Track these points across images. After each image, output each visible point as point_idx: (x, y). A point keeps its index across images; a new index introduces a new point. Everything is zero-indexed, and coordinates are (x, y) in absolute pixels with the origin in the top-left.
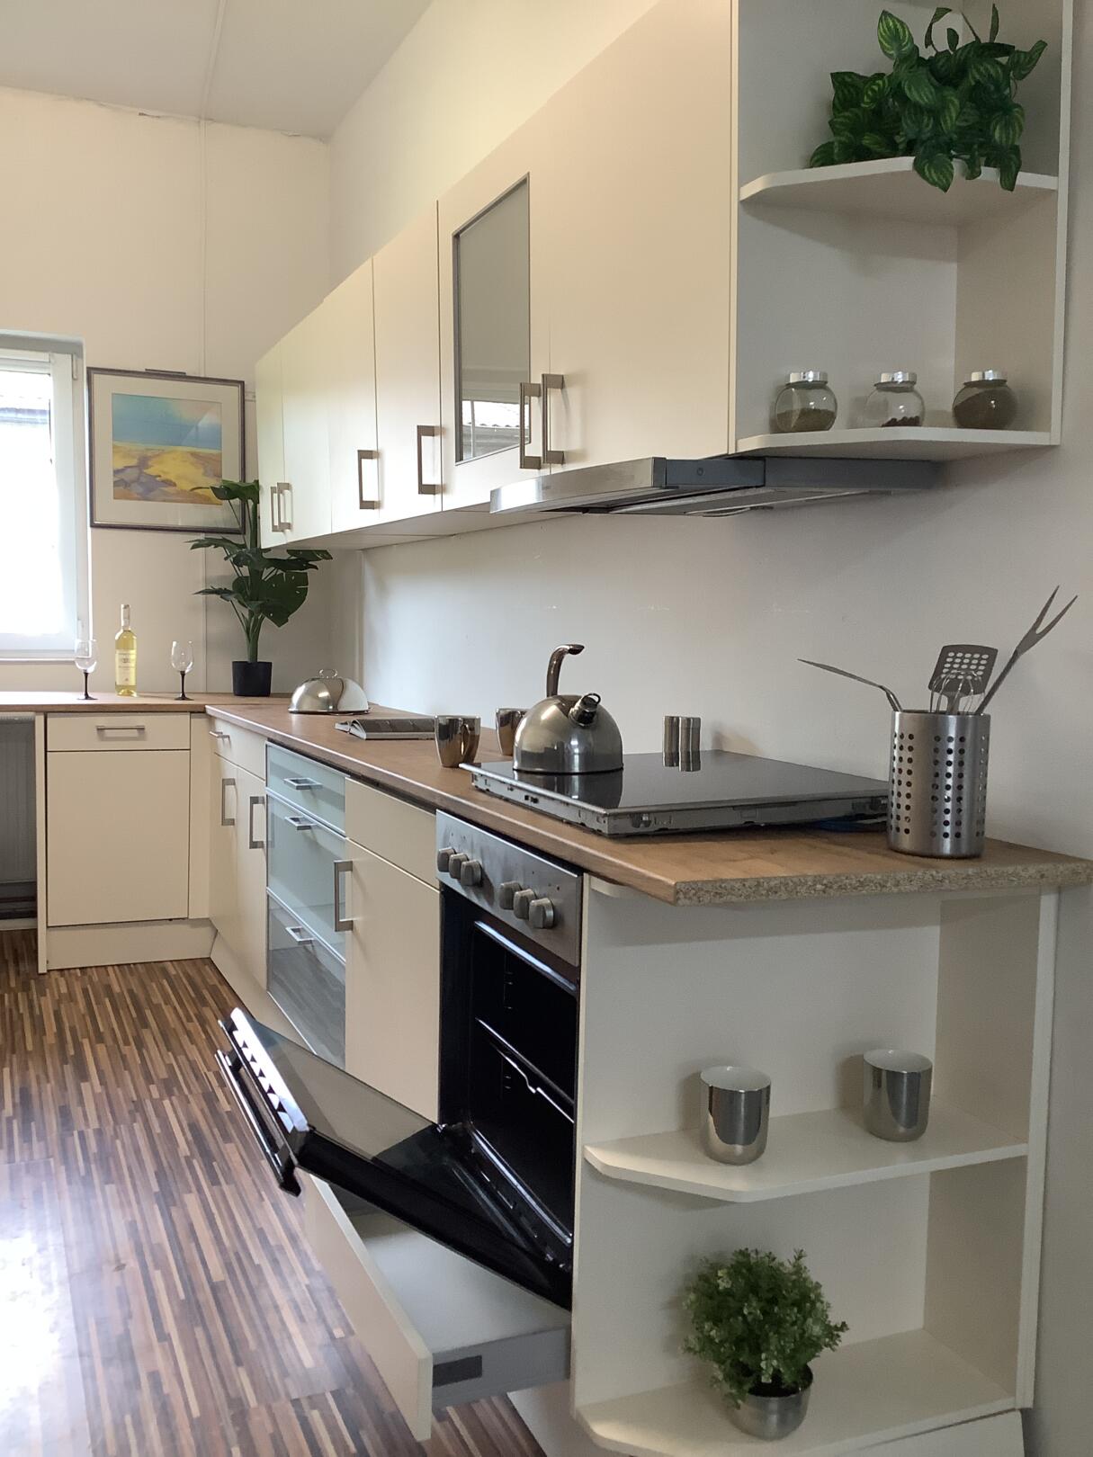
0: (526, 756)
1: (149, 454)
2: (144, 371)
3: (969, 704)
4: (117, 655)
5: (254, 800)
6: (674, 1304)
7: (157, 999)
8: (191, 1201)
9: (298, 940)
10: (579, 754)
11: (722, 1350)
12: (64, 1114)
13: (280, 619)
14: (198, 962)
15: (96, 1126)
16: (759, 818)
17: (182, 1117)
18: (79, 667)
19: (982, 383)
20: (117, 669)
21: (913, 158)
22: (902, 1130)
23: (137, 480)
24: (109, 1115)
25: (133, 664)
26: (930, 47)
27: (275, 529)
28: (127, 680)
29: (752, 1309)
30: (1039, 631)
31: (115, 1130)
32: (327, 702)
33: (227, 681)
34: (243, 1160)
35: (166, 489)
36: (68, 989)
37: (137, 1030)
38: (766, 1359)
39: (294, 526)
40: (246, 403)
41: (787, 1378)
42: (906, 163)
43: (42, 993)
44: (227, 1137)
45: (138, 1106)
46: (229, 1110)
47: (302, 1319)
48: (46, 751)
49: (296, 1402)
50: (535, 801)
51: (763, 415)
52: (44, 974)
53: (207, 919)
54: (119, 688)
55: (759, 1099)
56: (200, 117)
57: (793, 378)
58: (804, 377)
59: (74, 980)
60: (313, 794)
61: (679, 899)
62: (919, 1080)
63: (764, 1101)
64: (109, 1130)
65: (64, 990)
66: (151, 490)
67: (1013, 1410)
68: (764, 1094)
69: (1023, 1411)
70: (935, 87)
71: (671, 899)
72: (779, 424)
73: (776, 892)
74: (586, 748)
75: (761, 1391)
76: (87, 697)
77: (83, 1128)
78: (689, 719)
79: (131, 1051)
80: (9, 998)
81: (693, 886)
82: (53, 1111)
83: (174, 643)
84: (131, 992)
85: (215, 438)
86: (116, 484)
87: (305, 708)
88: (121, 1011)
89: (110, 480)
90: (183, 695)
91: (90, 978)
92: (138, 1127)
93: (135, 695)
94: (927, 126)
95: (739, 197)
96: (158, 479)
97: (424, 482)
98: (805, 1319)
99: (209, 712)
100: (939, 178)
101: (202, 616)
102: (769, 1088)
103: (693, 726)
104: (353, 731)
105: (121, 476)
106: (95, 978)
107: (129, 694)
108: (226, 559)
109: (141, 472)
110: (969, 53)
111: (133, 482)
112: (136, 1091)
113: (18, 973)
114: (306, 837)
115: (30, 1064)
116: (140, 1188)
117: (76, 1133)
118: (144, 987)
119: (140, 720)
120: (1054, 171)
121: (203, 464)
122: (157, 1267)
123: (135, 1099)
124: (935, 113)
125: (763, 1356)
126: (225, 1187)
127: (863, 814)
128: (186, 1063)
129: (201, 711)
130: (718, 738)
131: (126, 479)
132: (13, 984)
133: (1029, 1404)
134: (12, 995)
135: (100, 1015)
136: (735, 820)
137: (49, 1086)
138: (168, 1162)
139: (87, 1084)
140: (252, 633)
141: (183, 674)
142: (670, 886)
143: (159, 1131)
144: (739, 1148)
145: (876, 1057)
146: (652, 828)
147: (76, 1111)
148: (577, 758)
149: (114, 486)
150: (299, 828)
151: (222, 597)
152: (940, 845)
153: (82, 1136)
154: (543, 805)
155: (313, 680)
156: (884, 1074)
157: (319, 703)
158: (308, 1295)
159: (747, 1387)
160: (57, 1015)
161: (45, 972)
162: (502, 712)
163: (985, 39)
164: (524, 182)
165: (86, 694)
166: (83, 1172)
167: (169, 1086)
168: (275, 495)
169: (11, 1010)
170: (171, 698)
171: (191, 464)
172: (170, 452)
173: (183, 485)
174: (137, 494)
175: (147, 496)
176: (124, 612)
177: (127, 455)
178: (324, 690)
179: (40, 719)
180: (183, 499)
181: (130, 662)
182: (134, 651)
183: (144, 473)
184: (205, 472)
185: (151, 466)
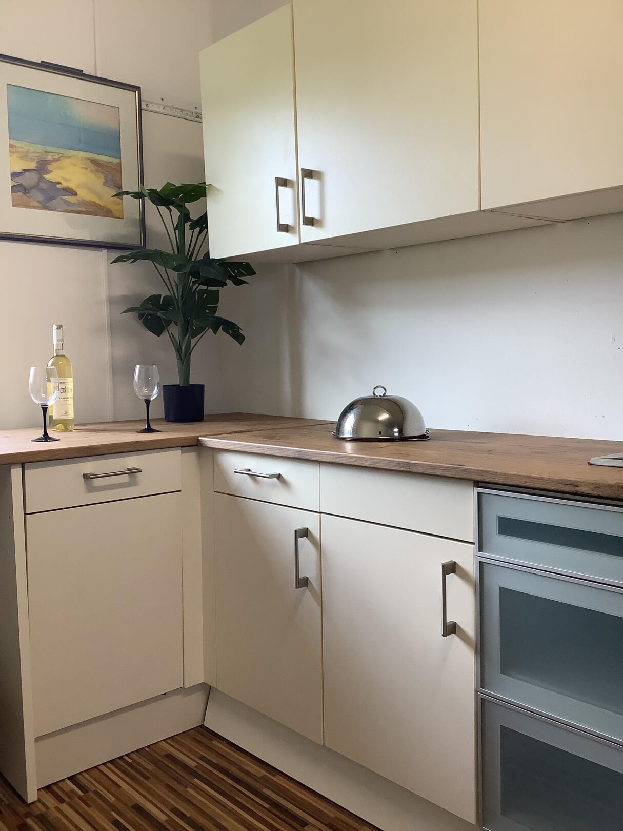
1: (49, 158)
2: (40, 62)
18: (35, 400)
23: (36, 186)
25: (70, 394)
27: (281, 229)
28: (66, 413)
35: (64, 197)
48: (25, 514)
52: (34, 803)
53: (203, 683)
54: (54, 423)
66: (51, 198)
76: (48, 437)
83: (137, 366)
86: (14, 189)
89: (9, 183)
90: (149, 426)
96: (58, 186)
99: (207, 445)
105: (19, 180)
107: (66, 429)
109: (41, 179)
111: (31, 188)
119: (131, 461)
121: (102, 173)
129: (195, 445)
131: (24, 183)
141: (148, 402)
149: (12, 191)
165: (46, 434)
171: (91, 171)
172: (70, 157)
173: (83, 194)
174: (38, 202)
175: (47, 205)
176: (57, 333)
177: (25, 156)
178: (384, 412)
179: (16, 473)
180: (84, 210)
181: (68, 392)
182: (71, 380)
183: (44, 178)
184: (106, 181)
185: (51, 171)
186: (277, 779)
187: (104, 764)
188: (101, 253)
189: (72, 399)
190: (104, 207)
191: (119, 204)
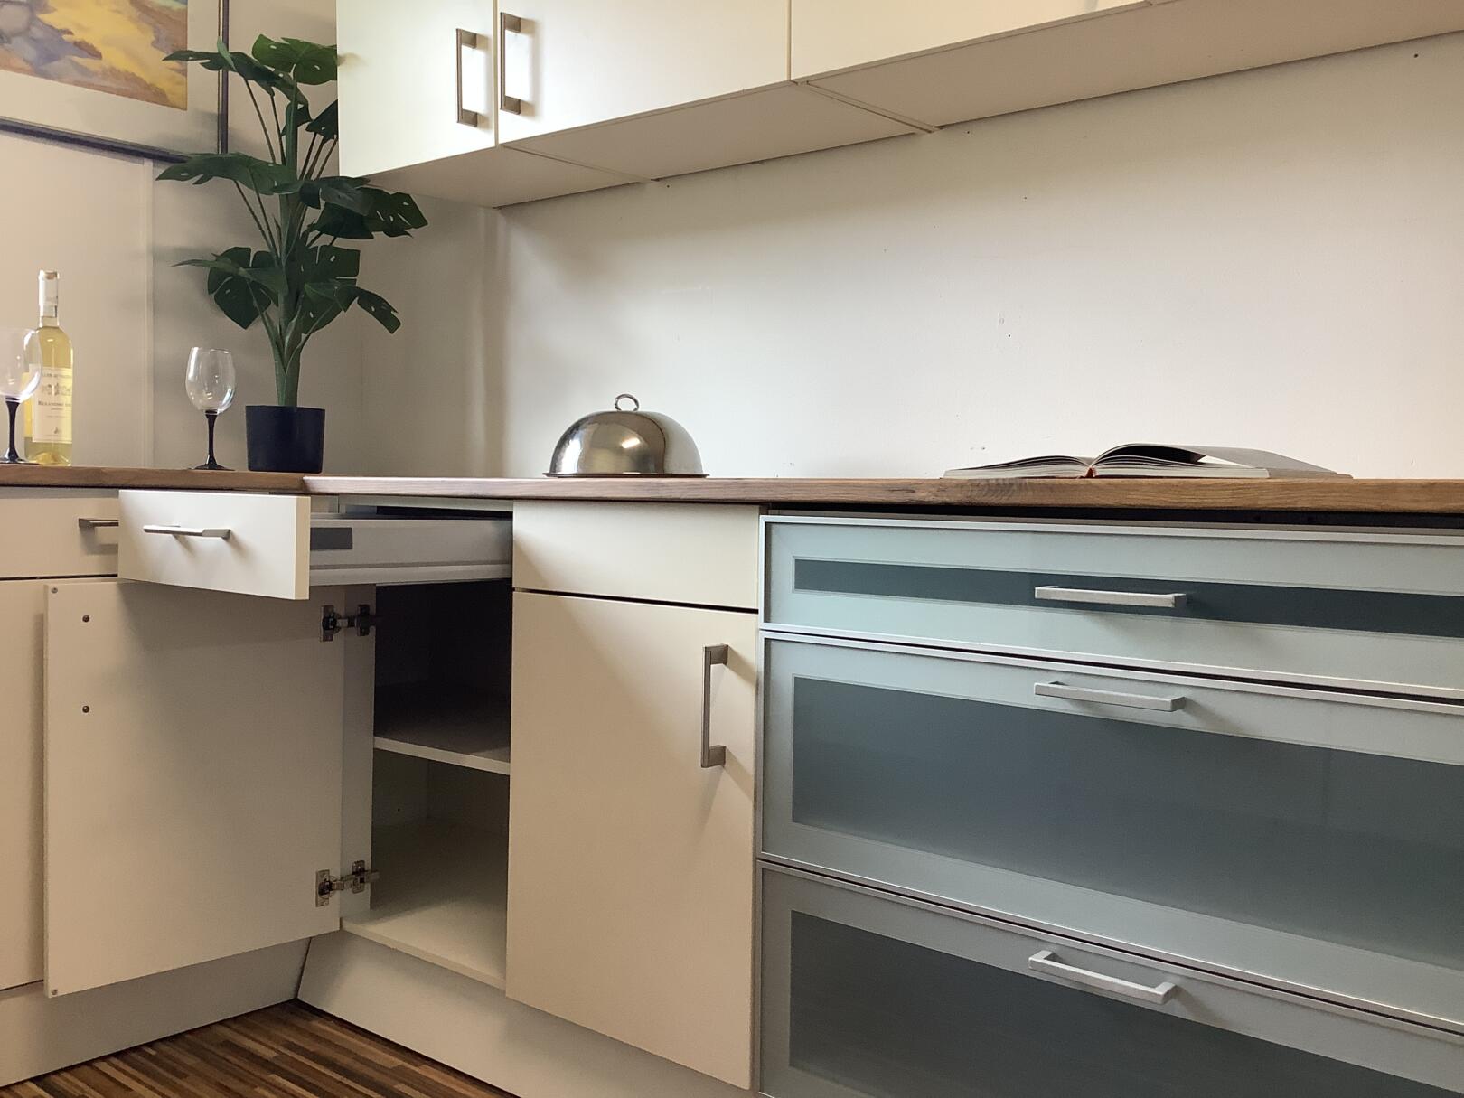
23: (24, 33)
25: (66, 398)
27: (463, 119)
28: (57, 431)
35: (76, 59)
66: (51, 58)
76: (13, 455)
83: (196, 350)
96: (66, 37)
107: (57, 463)
109: (33, 20)
111: (13, 35)
121: (150, 24)
140: (288, 359)
141: (211, 416)
165: (13, 452)
171: (131, 19)
173: (114, 58)
174: (25, 60)
175: (44, 68)
176: (47, 286)
180: (114, 86)
181: (63, 394)
182: (68, 372)
183: (39, 19)
184: (158, 40)
185: (55, 10)
188: (141, 166)
189: (70, 408)
190: (151, 85)
191: (179, 83)
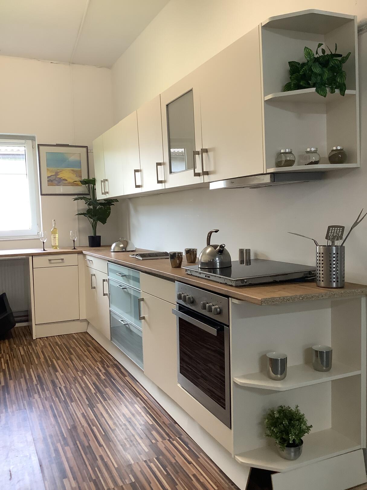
0: (202, 264)
1: (59, 171)
2: (56, 145)
3: (338, 243)
4: (52, 236)
5: (104, 280)
6: (261, 423)
7: (73, 345)
8: (99, 406)
9: (124, 323)
10: (219, 262)
11: (277, 434)
12: (53, 382)
13: (104, 221)
14: (83, 333)
15: (64, 385)
16: (278, 279)
17: (90, 381)
18: (42, 241)
19: (337, 150)
20: (52, 240)
21: (315, 88)
22: (324, 368)
23: (55, 180)
24: (67, 382)
25: (57, 239)
26: (317, 54)
27: (103, 194)
28: (56, 244)
29: (286, 422)
30: (358, 222)
31: (70, 386)
32: (123, 248)
33: (87, 243)
34: (112, 393)
35: (63, 182)
36: (44, 344)
37: (69, 356)
38: (291, 436)
39: (110, 193)
40: (88, 153)
41: (297, 442)
42: (313, 90)
43: (36, 346)
44: (106, 387)
45: (75, 379)
46: (104, 378)
47: (141, 438)
48: (33, 268)
49: (145, 461)
50: (209, 277)
51: (273, 162)
52: (35, 340)
53: (86, 319)
54: (53, 246)
55: (284, 361)
56: (70, 63)
57: (282, 151)
58: (285, 151)
59: (45, 341)
60: (126, 278)
61: (262, 303)
62: (329, 353)
63: (285, 362)
64: (68, 386)
65: (43, 344)
66: (59, 182)
67: (361, 449)
68: (285, 359)
69: (363, 449)
70: (321, 68)
71: (260, 304)
72: (278, 165)
73: (289, 300)
74: (221, 261)
75: (290, 446)
76: (44, 250)
77: (60, 386)
78: (247, 250)
79: (69, 362)
80: (26, 347)
81: (266, 300)
82: (49, 382)
83: (71, 231)
84: (64, 343)
85: (79, 164)
86: (48, 181)
87: (116, 251)
88: (63, 350)
89: (47, 180)
90: (74, 248)
91: (50, 340)
92: (77, 385)
93: (58, 248)
94: (319, 78)
95: (264, 99)
96: (61, 179)
97: (159, 180)
98: (301, 425)
99: (84, 253)
100: (323, 94)
101: (77, 222)
102: (287, 358)
103: (248, 251)
104: (137, 257)
105: (50, 178)
106: (52, 340)
107: (56, 248)
108: (86, 204)
109: (56, 177)
110: (329, 57)
112: (74, 375)
113: (26, 340)
114: (124, 291)
115: (38, 368)
116: (82, 403)
117: (58, 388)
118: (68, 342)
119: (62, 256)
120: (355, 89)
121: (76, 173)
122: (94, 426)
123: (74, 377)
124: (321, 75)
125: (290, 435)
126: (109, 401)
127: (307, 276)
128: (87, 365)
129: (81, 253)
130: (256, 255)
131: (51, 179)
132: (26, 343)
133: (365, 447)
134: (26, 346)
135: (56, 352)
136: (271, 280)
137: (46, 374)
138: (89, 395)
139: (58, 373)
140: (94, 227)
141: (74, 241)
142: (259, 300)
143: (84, 386)
144: (279, 376)
145: (316, 348)
146: (247, 284)
147: (57, 381)
148: (218, 263)
149: (48, 182)
150: (123, 289)
151: (84, 216)
152: (332, 285)
153: (60, 388)
154: (211, 278)
155: (118, 241)
156: (318, 352)
157: (120, 249)
158: (142, 431)
159: (285, 445)
160: (42, 352)
161: (35, 339)
162: (187, 250)
163: (333, 53)
164: (191, 90)
165: (44, 249)
166: (64, 400)
167: (84, 372)
168: (103, 183)
169: (27, 351)
170: (71, 249)
171: (72, 173)
172: (65, 170)
173: (70, 180)
174: (55, 184)
175: (58, 184)
176: (54, 222)
177: (51, 172)
178: (121, 244)
179: (30, 258)
180: (69, 184)
182: (57, 235)
184: (76, 176)
185: (59, 175)
186: (93, 341)
187: (56, 336)
